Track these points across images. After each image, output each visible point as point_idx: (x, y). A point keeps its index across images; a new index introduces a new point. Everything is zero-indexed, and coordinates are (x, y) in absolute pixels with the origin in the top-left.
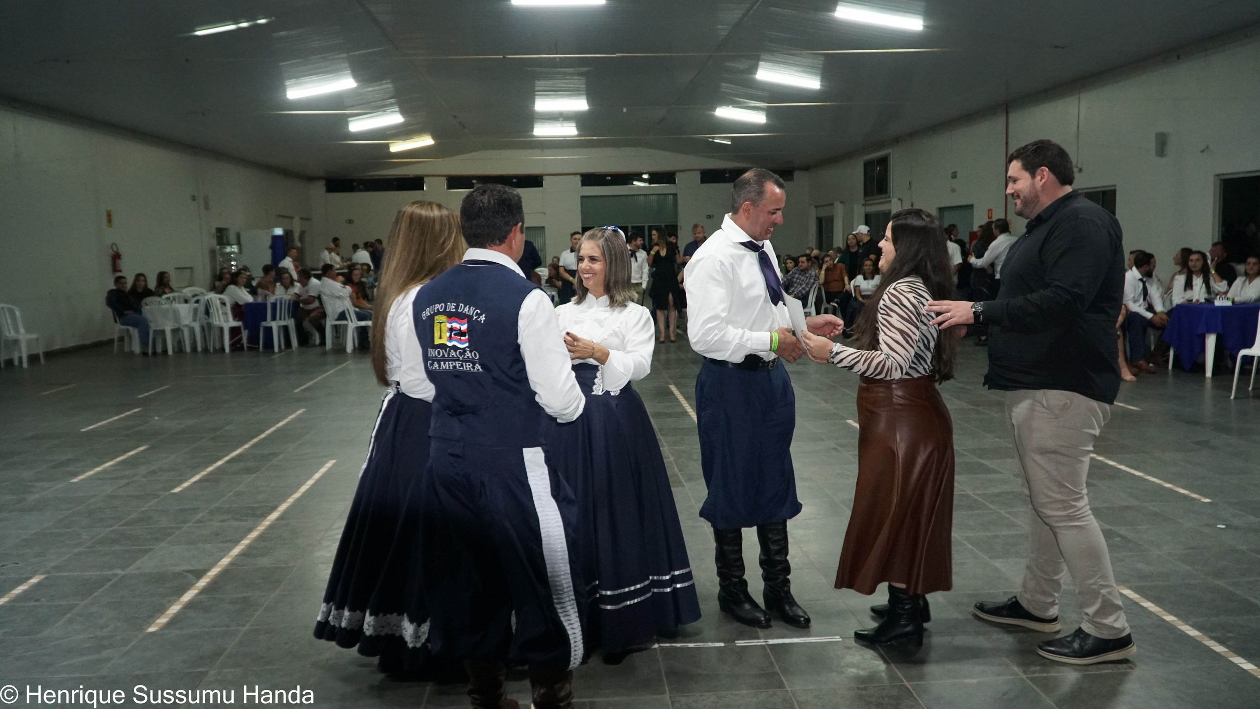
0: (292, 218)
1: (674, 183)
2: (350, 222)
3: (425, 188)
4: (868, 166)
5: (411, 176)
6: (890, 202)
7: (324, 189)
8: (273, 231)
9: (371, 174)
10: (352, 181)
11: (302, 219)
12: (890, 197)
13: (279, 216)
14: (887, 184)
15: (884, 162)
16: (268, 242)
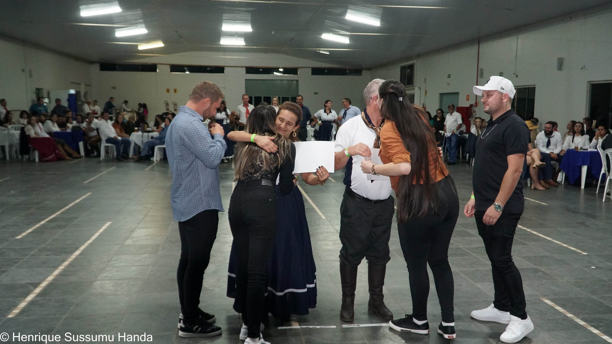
0: (79, 84)
1: (297, 74)
2: (114, 88)
3: (157, 71)
4: (403, 69)
5: (150, 64)
6: (414, 89)
7: (99, 68)
8: (69, 91)
9: (127, 61)
10: (115, 65)
11: (86, 85)
12: (414, 87)
13: (72, 83)
14: (412, 79)
15: (411, 67)
16: (66, 97)
